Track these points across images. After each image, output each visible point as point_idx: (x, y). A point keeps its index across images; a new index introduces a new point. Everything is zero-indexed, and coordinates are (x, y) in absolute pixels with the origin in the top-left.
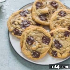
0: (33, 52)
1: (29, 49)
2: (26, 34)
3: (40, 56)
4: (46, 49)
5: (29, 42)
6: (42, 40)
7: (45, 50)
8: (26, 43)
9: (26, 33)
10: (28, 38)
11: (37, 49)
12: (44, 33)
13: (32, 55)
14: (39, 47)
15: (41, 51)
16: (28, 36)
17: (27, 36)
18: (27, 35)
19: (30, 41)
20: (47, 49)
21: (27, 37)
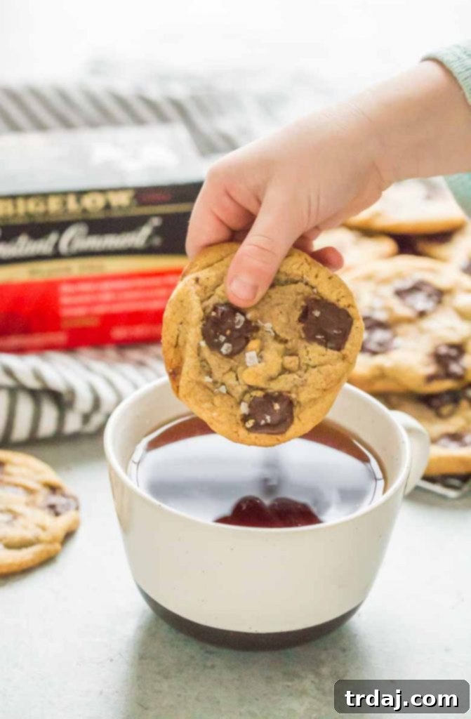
0: (247, 397)
1: (223, 384)
2: (197, 293)
3: (296, 420)
4: (328, 375)
5: (222, 338)
6: (300, 326)
7: (324, 385)
8: (203, 344)
9: (198, 288)
10: (214, 314)
11: (272, 379)
12: (307, 284)
13: (245, 418)
14: (284, 370)
15: (297, 394)
16: (211, 303)
17: (206, 303)
18: (202, 302)
19: (228, 332)
20: (334, 376)
21: (204, 310)
